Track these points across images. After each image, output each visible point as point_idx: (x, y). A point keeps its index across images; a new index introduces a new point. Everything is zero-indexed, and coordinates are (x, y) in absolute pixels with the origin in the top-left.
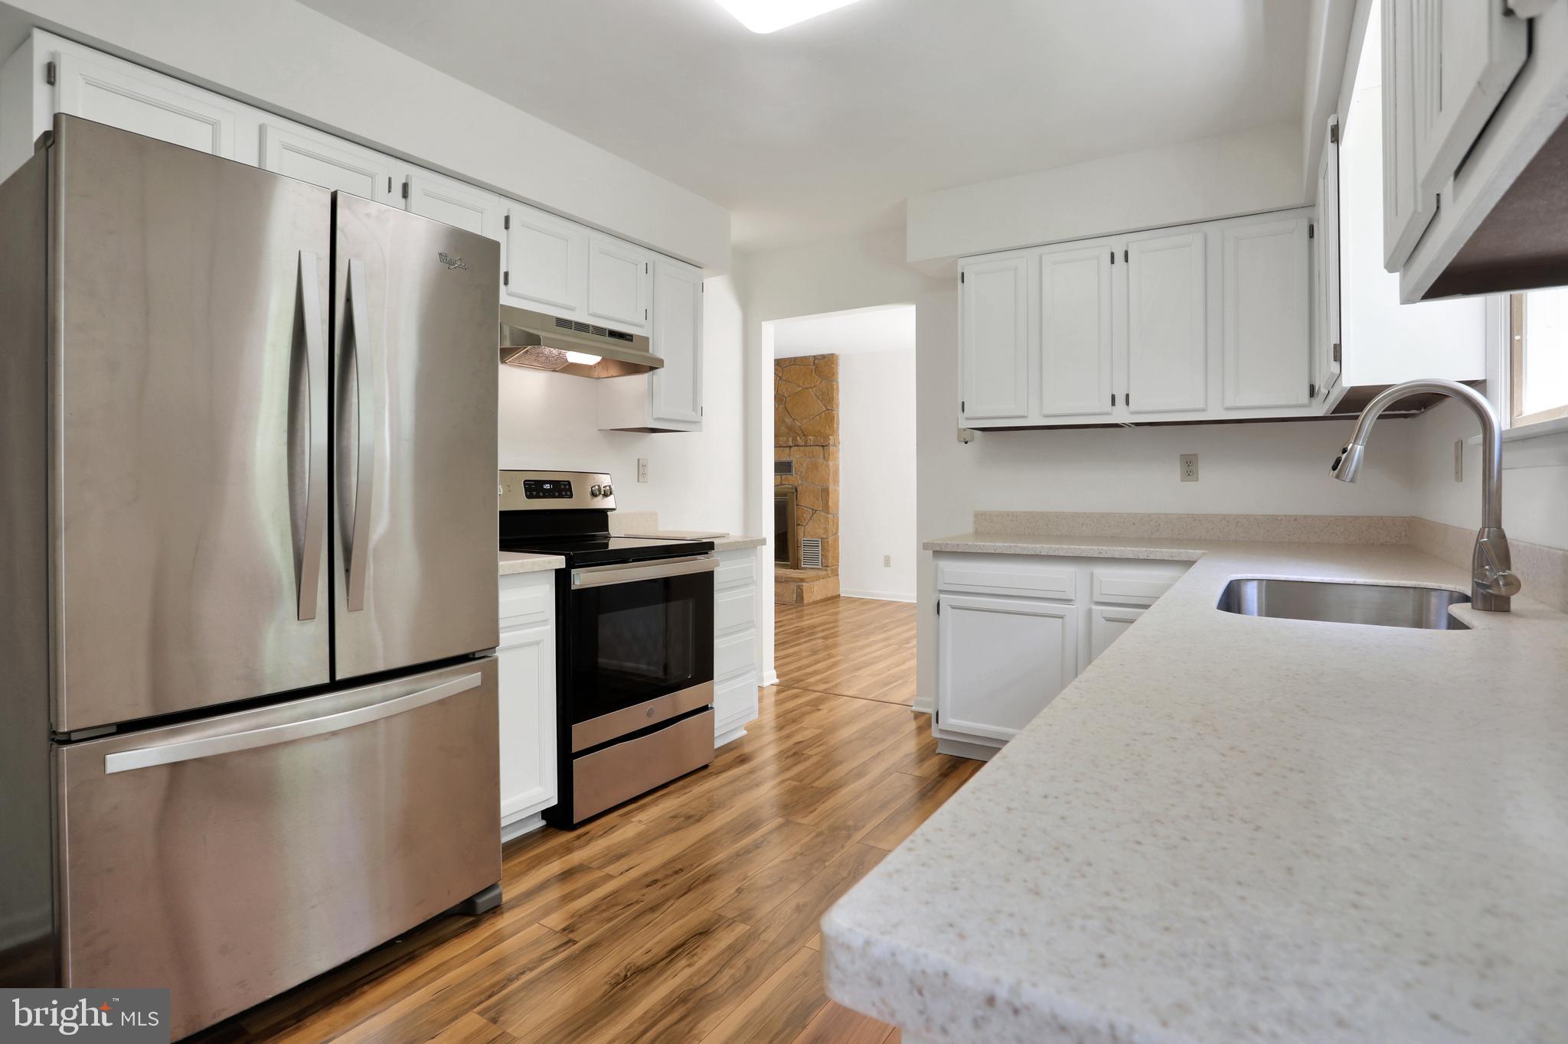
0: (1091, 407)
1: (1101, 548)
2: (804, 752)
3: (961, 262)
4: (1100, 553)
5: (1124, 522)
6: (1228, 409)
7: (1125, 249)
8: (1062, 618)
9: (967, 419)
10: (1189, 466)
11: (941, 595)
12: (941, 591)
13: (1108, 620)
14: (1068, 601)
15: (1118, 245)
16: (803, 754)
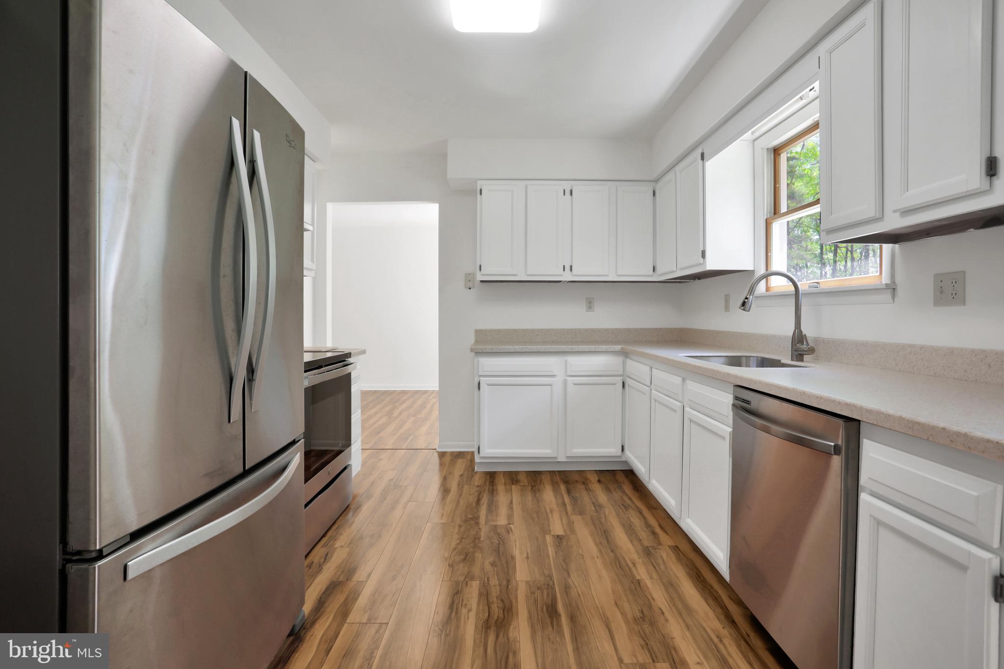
0: (552, 272)
1: (572, 346)
2: (400, 484)
3: (479, 183)
4: (572, 349)
5: (559, 334)
6: (618, 276)
7: (571, 189)
8: (551, 385)
9: (483, 275)
10: (590, 305)
11: (481, 378)
12: (480, 376)
13: (575, 384)
14: (554, 376)
15: (567, 186)
16: (401, 486)
